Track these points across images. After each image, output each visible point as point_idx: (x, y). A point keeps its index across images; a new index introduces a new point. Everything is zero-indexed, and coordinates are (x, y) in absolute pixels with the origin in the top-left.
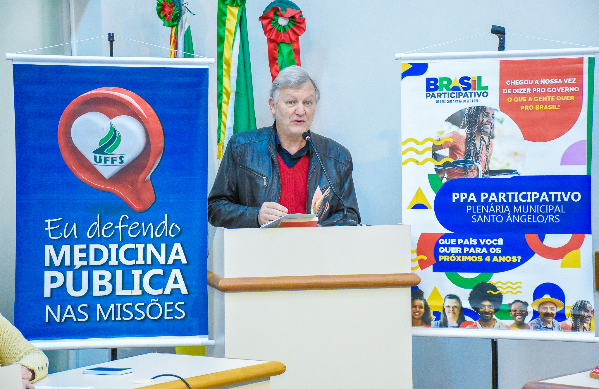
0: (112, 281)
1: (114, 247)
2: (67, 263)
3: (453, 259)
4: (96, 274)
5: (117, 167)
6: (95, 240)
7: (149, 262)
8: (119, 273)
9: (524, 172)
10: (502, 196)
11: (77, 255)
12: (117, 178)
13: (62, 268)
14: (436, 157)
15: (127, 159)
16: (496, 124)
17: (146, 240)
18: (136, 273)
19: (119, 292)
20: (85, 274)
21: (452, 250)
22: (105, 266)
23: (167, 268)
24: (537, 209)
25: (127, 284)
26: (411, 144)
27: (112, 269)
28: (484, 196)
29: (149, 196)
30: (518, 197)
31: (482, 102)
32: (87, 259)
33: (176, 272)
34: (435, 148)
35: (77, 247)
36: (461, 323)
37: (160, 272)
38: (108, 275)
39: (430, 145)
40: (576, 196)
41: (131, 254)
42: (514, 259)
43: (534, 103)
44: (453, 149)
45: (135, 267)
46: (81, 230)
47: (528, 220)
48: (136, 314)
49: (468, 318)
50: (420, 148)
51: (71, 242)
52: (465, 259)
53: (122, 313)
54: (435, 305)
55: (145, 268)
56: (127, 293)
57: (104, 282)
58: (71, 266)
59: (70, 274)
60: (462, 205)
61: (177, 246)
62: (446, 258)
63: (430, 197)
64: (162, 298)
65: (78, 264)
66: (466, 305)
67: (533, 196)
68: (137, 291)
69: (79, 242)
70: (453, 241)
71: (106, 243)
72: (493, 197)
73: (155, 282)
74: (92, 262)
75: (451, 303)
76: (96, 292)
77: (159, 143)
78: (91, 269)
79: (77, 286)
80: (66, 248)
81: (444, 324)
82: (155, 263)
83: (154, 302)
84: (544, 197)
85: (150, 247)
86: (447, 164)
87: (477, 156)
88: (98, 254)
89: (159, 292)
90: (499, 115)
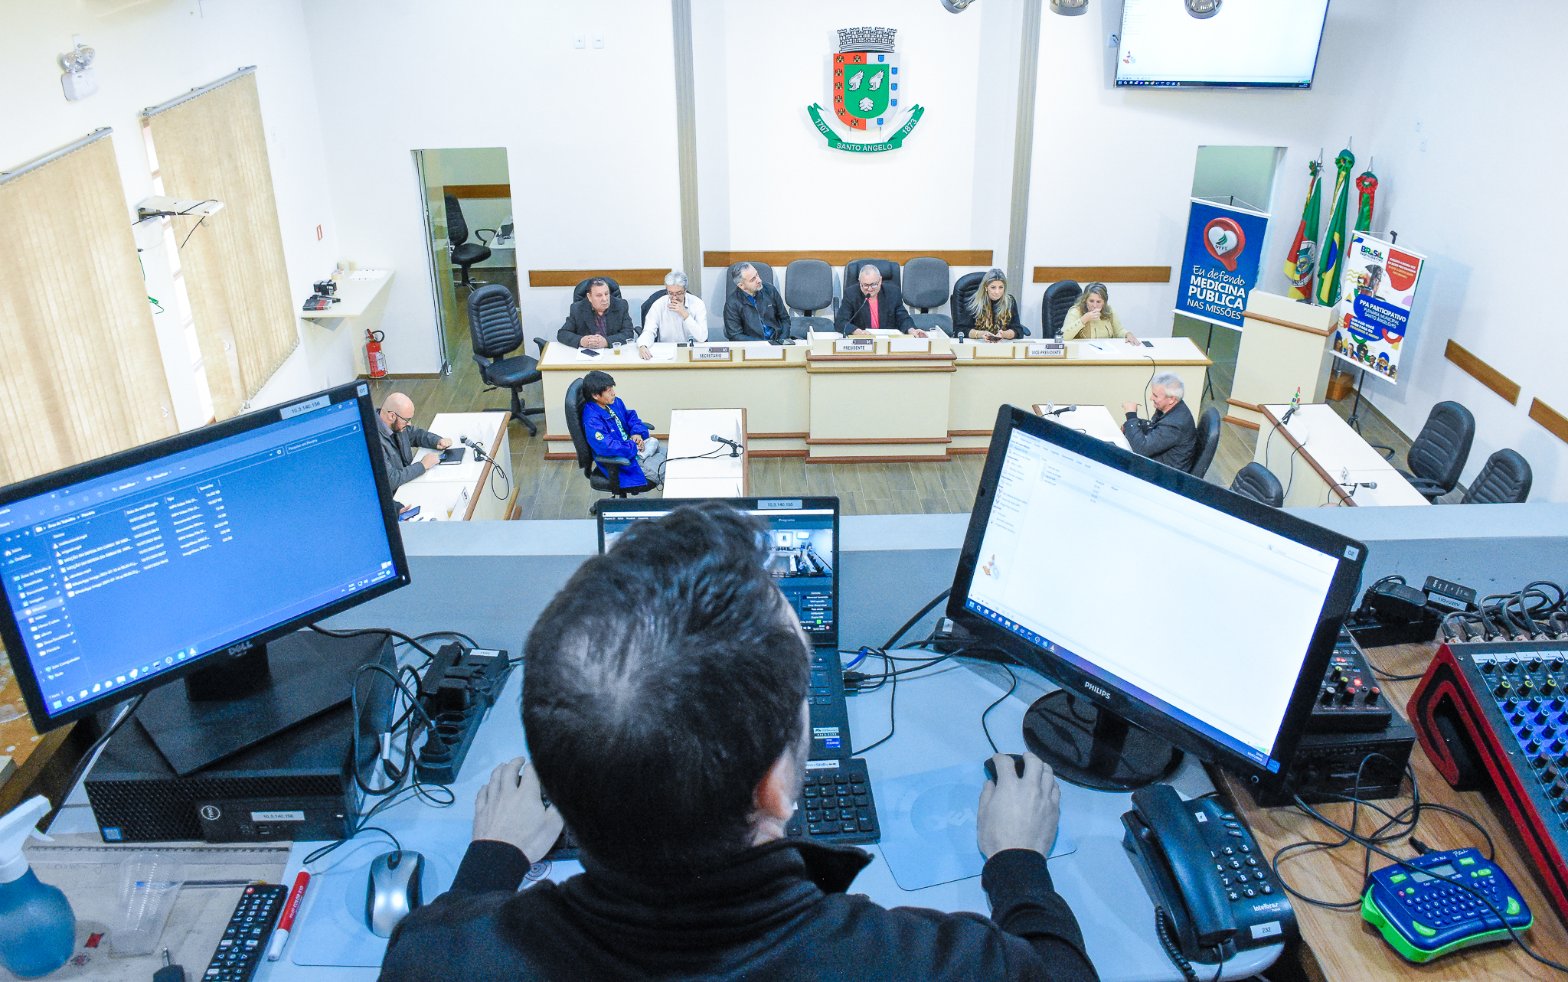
0: (1214, 296)
1: (1217, 283)
2: (1199, 284)
4: (1209, 292)
5: (1224, 251)
6: (1210, 278)
7: (1230, 293)
8: (1217, 294)
9: (1388, 301)
10: (1378, 308)
11: (1203, 282)
12: (1223, 256)
13: (1196, 286)
14: (1359, 282)
15: (1228, 249)
16: (1383, 276)
17: (1230, 283)
18: (1224, 296)
19: (1216, 302)
20: (1205, 290)
21: (1356, 325)
22: (1212, 290)
23: (1236, 297)
24: (1389, 319)
25: (1220, 299)
26: (1351, 273)
27: (1215, 292)
28: (1372, 305)
29: (1234, 266)
30: (1384, 311)
32: (1206, 284)
33: (1239, 300)
34: (1360, 278)
35: (1204, 279)
36: (1352, 357)
37: (1233, 298)
38: (1213, 294)
39: (1359, 276)
40: (1403, 319)
41: (1223, 288)
42: (1376, 337)
43: (1398, 273)
44: (1365, 281)
45: (1224, 293)
46: (1206, 273)
47: (1385, 323)
48: (1221, 312)
49: (1355, 356)
50: (1354, 275)
51: (1201, 276)
52: (1360, 330)
53: (1216, 311)
54: (1345, 345)
55: (1228, 295)
56: (1218, 303)
57: (1211, 296)
58: (1200, 286)
59: (1199, 289)
60: (1362, 307)
61: (1242, 289)
62: (1353, 328)
63: (1353, 298)
64: (1232, 309)
65: (1203, 286)
66: (1355, 350)
67: (1389, 313)
68: (1223, 303)
69: (1204, 277)
70: (1357, 321)
71: (1215, 280)
72: (1374, 308)
73: (1231, 301)
74: (1208, 287)
75: (1350, 346)
76: (1207, 299)
77: (1242, 245)
78: (1207, 289)
79: (1201, 295)
80: (1199, 278)
81: (1346, 355)
82: (1232, 294)
83: (1229, 309)
84: (1392, 315)
85: (1231, 287)
86: (1362, 287)
87: (1373, 288)
88: (1211, 284)
89: (1231, 305)
90: (1385, 271)
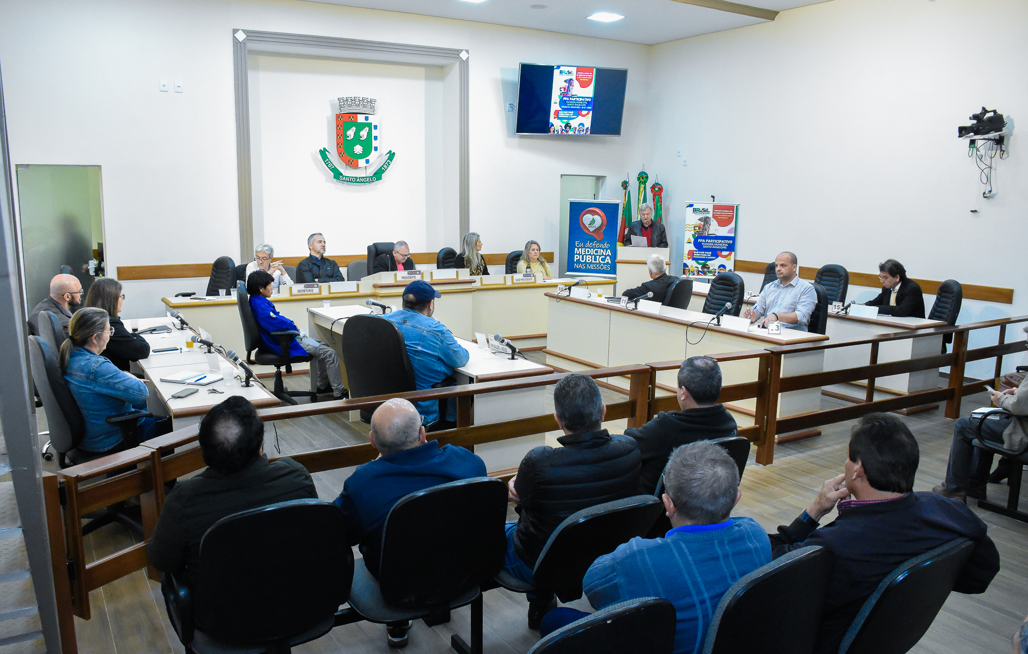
0: (592, 259)
1: (592, 250)
2: (580, 253)
3: (697, 257)
4: (588, 256)
5: (594, 229)
6: (587, 248)
7: (601, 254)
8: (593, 257)
9: (718, 235)
10: (712, 241)
11: (583, 251)
12: (594, 232)
14: (695, 229)
15: (597, 227)
16: (711, 222)
17: (601, 248)
18: (598, 257)
19: (593, 262)
20: (585, 256)
21: (697, 255)
22: (590, 255)
23: (606, 256)
24: (721, 245)
25: (595, 260)
26: (688, 226)
27: (592, 256)
28: (707, 240)
29: (602, 237)
30: (716, 241)
31: (708, 215)
32: (585, 252)
33: (608, 257)
34: (695, 227)
35: (583, 249)
36: (698, 274)
37: (604, 257)
38: (590, 257)
39: (693, 226)
40: (731, 242)
41: (597, 252)
42: (714, 258)
43: (722, 217)
44: (699, 228)
45: (597, 255)
46: (584, 245)
47: (718, 247)
48: (597, 267)
49: (700, 273)
50: (690, 227)
51: (582, 248)
52: (701, 257)
53: (594, 267)
54: (691, 269)
55: (600, 256)
56: (595, 262)
57: (589, 259)
58: (581, 254)
59: (581, 256)
60: (700, 243)
61: (609, 250)
62: (696, 257)
63: (692, 240)
64: (604, 264)
65: (583, 254)
66: (700, 269)
67: (720, 241)
68: (598, 262)
69: (583, 248)
70: (698, 252)
71: (590, 248)
72: (709, 241)
73: (603, 259)
74: (587, 253)
75: (696, 269)
76: (587, 261)
77: (605, 223)
79: (583, 259)
80: (580, 249)
81: (694, 274)
82: (603, 255)
83: (602, 265)
84: (723, 242)
85: (602, 250)
86: (697, 231)
87: (705, 230)
88: (588, 251)
89: (603, 262)
90: (712, 219)
